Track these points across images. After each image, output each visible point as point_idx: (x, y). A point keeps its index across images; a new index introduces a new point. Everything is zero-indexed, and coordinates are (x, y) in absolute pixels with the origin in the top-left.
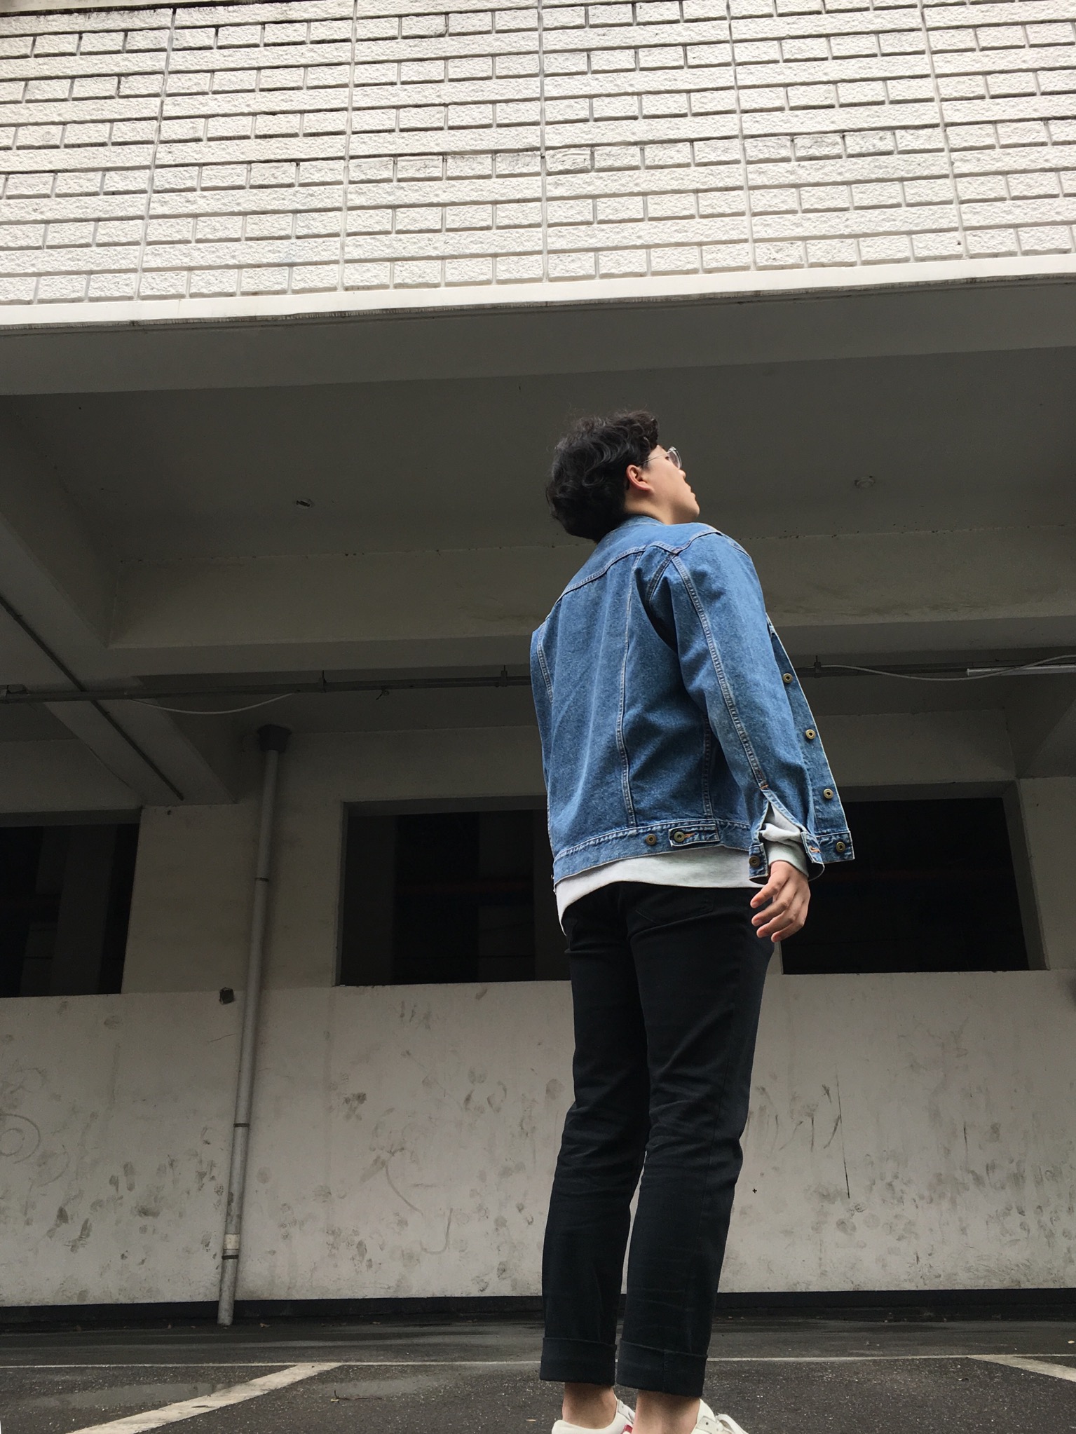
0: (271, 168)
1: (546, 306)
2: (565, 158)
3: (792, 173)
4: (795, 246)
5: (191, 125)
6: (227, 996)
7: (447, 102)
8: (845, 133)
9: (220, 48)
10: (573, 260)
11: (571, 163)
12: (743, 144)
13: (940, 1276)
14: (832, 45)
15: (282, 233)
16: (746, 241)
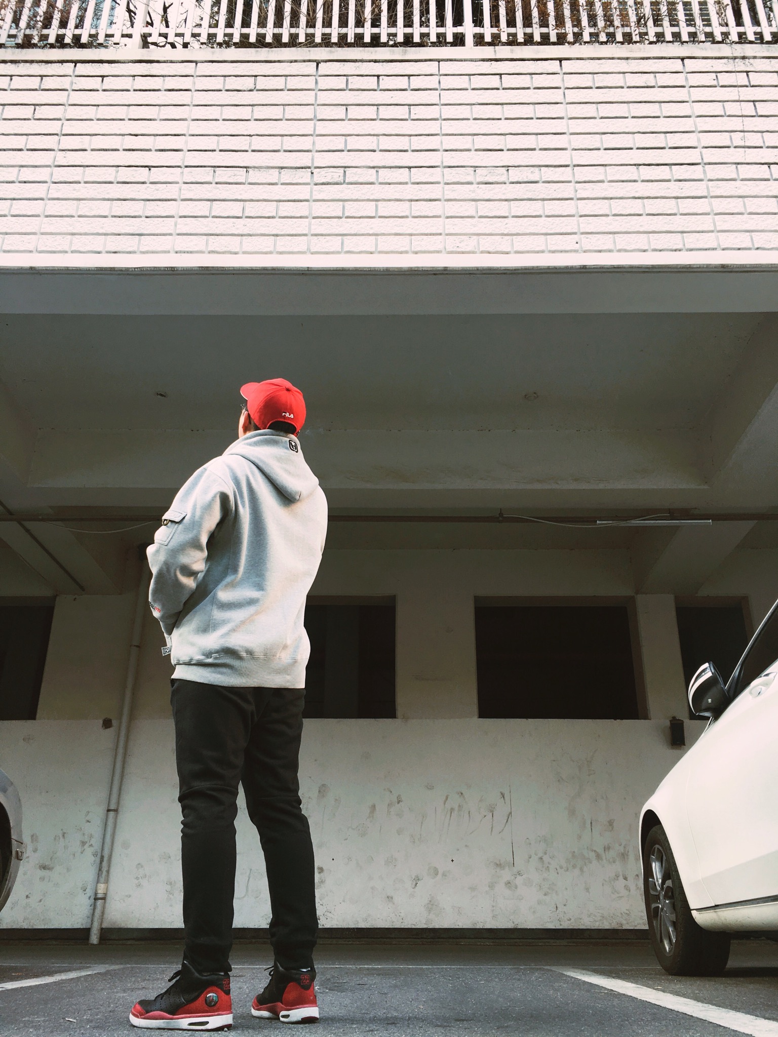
0: (132, 170)
1: (308, 270)
2: (326, 174)
3: (474, 192)
4: (472, 239)
5: (81, 140)
6: (107, 724)
7: (252, 134)
8: (509, 168)
9: (104, 90)
10: (327, 241)
11: (330, 178)
12: (443, 172)
13: (571, 919)
14: (505, 110)
15: (136, 214)
16: (440, 234)
